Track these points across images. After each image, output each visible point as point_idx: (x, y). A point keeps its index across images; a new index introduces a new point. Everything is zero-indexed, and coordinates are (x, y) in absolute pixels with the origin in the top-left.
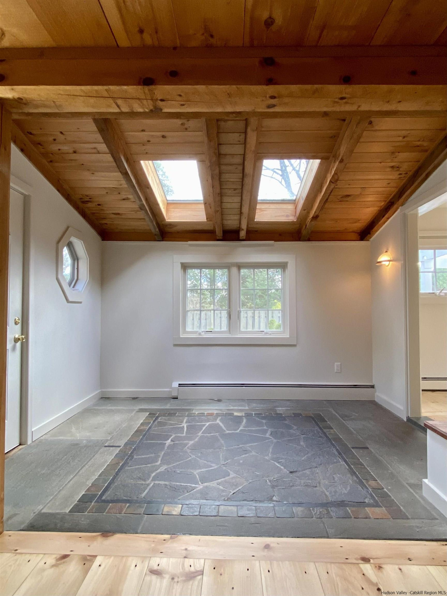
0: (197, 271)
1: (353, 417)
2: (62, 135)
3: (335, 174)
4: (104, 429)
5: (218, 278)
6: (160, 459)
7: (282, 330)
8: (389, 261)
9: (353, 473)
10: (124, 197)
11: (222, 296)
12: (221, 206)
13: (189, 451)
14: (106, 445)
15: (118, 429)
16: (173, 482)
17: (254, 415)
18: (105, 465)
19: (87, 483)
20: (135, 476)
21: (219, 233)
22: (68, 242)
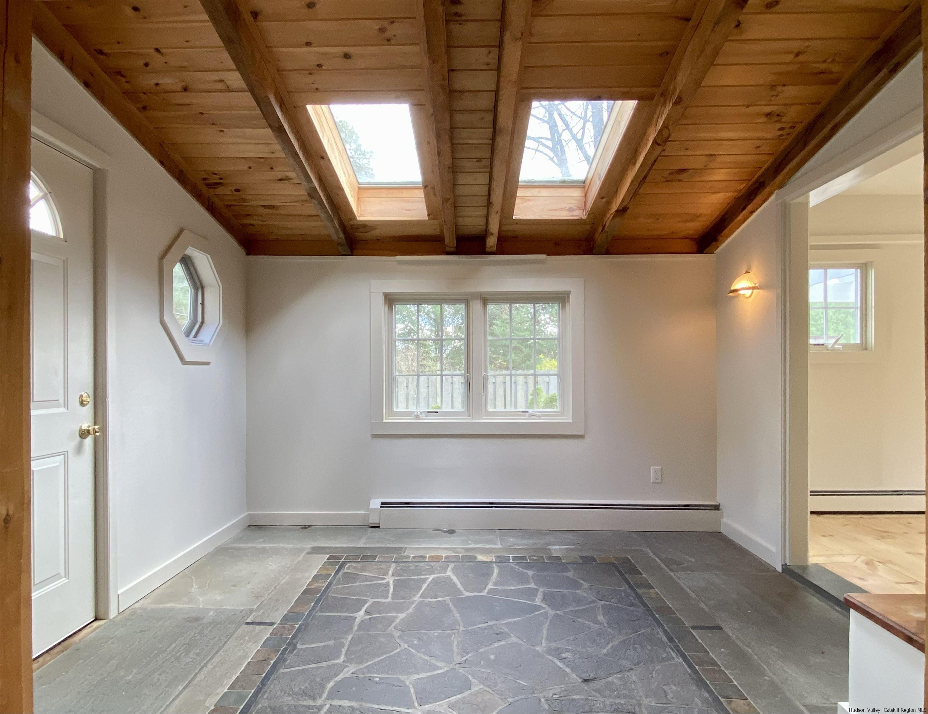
0: (413, 308)
1: (685, 565)
2: (158, 55)
3: (665, 126)
4: (249, 586)
5: (447, 319)
6: (344, 651)
7: (559, 409)
8: (753, 288)
9: (701, 683)
10: (280, 175)
11: (455, 347)
12: (453, 191)
13: (397, 634)
14: (249, 620)
15: (273, 588)
16: (366, 702)
17: (511, 561)
18: (241, 664)
19: (207, 705)
20: (296, 689)
21: (450, 241)
22: (181, 256)
